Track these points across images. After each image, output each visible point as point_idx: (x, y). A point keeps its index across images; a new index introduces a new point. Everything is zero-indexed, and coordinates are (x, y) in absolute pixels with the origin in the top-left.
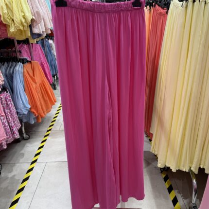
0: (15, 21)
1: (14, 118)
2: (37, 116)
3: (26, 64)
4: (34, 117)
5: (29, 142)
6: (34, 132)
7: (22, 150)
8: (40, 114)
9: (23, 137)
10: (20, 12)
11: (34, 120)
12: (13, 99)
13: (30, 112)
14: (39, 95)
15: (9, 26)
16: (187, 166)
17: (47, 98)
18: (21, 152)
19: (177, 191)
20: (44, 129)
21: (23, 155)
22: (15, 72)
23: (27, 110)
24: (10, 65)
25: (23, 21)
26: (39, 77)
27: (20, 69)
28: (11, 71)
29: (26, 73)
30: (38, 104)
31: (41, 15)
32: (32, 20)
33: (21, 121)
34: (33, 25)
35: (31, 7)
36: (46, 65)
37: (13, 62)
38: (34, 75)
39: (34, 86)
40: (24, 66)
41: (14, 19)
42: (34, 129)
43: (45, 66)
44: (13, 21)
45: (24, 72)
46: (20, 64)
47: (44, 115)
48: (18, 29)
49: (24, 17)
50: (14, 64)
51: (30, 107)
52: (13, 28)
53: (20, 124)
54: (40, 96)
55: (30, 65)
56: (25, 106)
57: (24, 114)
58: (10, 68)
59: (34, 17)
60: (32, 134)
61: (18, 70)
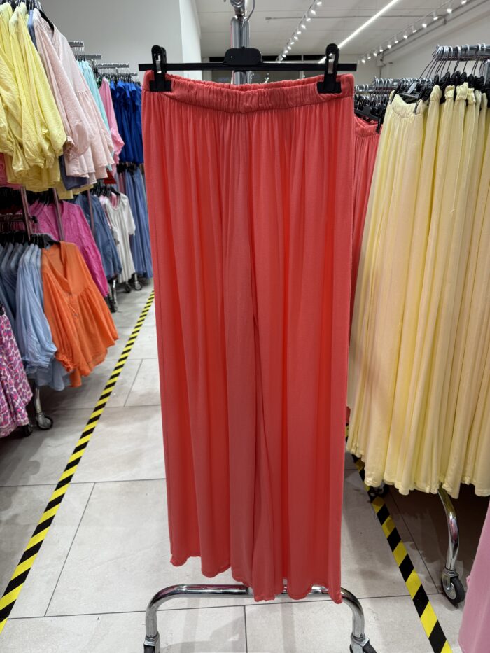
0: (25, 146)
1: (17, 376)
2: (71, 370)
3: (48, 248)
4: (65, 373)
5: (52, 435)
6: (62, 412)
7: (33, 453)
8: (79, 368)
9: (37, 423)
10: (38, 126)
11: (65, 382)
12: (16, 331)
13: (55, 361)
14: (77, 321)
15: (11, 158)
16: (434, 480)
17: (95, 330)
18: (33, 459)
19: (409, 543)
20: (86, 405)
21: (37, 465)
22: (20, 266)
23: (48, 356)
24: (10, 250)
25: (46, 146)
26: (78, 279)
27: (34, 260)
28: (13, 265)
29: (48, 271)
30: (76, 342)
31: (88, 134)
32: (67, 146)
33: (33, 384)
34: (68, 156)
35: (64, 115)
36: (93, 253)
37: (18, 244)
38: (66, 276)
39: (66, 299)
40: (42, 253)
41: (25, 141)
42: (64, 404)
43: (92, 255)
44: (21, 145)
45: (42, 267)
46: (34, 248)
47: (88, 371)
48: (32, 164)
49: (48, 138)
50: (20, 247)
51: (55, 349)
52: (20, 164)
53: (30, 391)
54: (79, 325)
55: (58, 250)
56: (43, 348)
57: (40, 367)
58: (11, 257)
59: (70, 139)
60: (57, 416)
61: (30, 263)
